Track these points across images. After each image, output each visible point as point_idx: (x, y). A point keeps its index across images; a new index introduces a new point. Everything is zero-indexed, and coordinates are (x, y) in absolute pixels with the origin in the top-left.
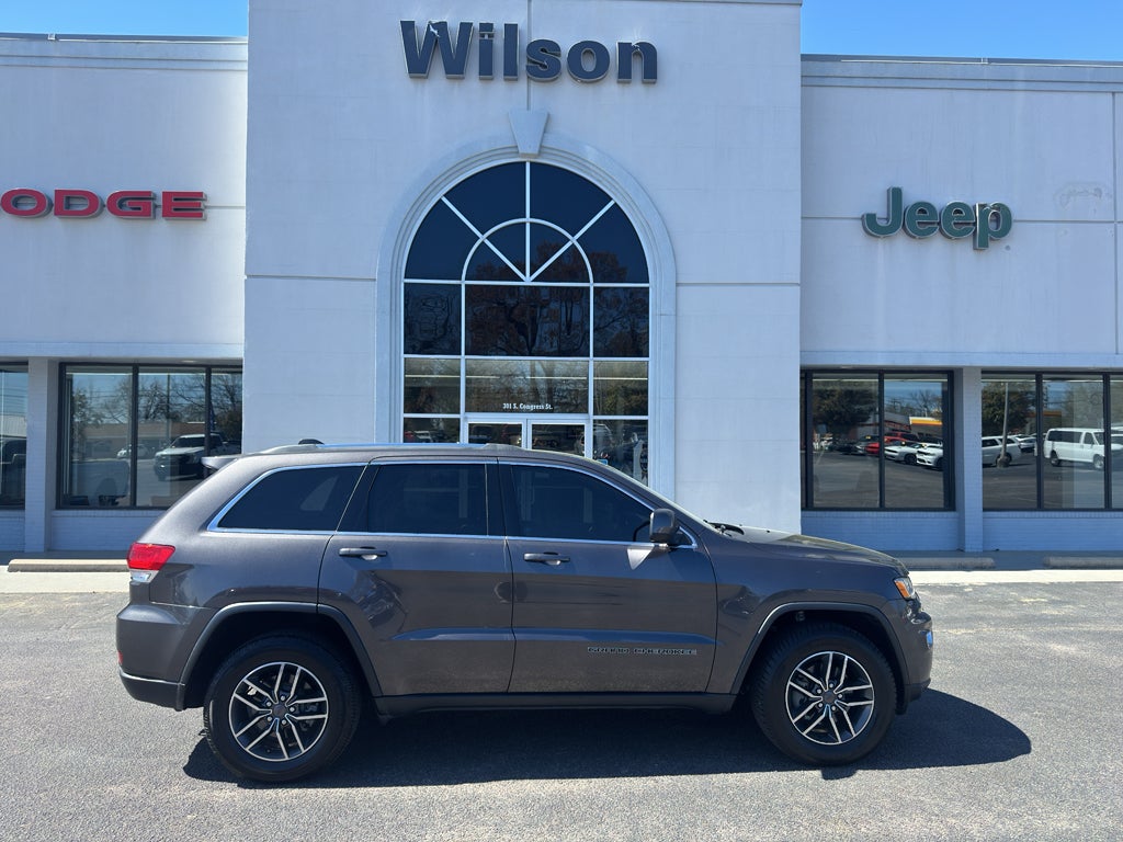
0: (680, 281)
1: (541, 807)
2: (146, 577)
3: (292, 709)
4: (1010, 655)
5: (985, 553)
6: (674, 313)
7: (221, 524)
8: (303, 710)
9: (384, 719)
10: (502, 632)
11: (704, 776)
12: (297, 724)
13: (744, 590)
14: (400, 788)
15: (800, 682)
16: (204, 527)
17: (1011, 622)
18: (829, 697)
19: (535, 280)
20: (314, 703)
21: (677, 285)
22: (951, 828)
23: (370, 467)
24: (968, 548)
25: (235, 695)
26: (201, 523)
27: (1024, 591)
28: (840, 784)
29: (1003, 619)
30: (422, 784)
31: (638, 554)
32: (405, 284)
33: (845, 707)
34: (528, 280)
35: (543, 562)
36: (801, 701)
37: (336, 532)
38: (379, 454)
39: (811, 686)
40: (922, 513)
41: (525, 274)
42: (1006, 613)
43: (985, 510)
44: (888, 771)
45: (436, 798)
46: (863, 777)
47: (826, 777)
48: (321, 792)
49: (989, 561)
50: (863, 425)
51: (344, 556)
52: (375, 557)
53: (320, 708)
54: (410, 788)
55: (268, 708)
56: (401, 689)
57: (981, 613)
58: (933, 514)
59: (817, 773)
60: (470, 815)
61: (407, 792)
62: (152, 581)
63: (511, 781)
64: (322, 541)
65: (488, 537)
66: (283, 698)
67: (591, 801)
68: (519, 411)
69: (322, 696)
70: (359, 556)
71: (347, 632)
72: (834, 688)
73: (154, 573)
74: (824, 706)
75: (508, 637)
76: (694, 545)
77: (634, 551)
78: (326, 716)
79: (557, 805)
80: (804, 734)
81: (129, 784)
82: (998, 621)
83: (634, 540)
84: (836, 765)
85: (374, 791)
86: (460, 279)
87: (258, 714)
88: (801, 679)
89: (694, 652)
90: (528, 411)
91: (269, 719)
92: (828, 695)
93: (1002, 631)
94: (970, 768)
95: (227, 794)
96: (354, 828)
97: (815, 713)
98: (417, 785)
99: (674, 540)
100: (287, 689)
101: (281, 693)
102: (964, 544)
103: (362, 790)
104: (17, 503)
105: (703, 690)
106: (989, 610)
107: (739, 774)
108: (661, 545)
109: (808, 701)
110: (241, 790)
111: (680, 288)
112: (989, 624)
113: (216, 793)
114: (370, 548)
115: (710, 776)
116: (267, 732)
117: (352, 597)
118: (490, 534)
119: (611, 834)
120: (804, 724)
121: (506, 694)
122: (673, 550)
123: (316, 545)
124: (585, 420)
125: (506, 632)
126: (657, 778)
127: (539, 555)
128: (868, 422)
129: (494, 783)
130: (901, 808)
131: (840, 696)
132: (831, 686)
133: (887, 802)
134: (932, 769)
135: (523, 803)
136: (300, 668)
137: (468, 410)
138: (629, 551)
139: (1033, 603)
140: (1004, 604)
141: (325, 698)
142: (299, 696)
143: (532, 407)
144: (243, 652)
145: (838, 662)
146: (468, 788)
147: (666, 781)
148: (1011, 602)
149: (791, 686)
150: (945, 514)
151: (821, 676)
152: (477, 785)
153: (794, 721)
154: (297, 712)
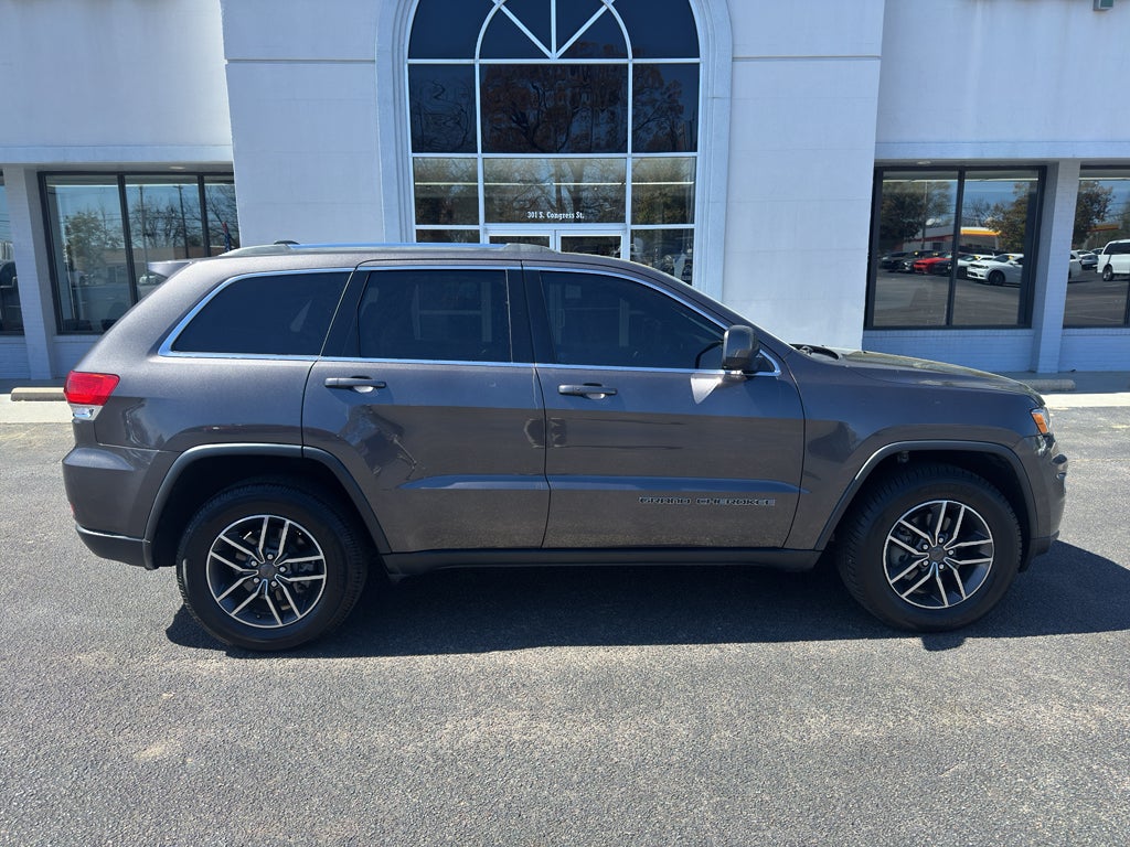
0: (737, 55)
1: (586, 684)
2: (90, 413)
3: (282, 569)
4: (1115, 490)
5: (1060, 375)
6: (728, 95)
7: (176, 347)
8: (296, 570)
9: (396, 577)
10: (532, 480)
11: (779, 644)
12: (290, 586)
13: (842, 428)
14: (417, 658)
15: (901, 536)
16: (154, 349)
17: (1106, 452)
18: (938, 554)
19: (561, 57)
20: (310, 562)
21: (734, 59)
22: (1102, 720)
23: (357, 273)
24: (1041, 369)
25: (211, 553)
26: (150, 347)
27: (1114, 416)
28: (948, 656)
29: (1097, 448)
30: (442, 653)
31: (704, 384)
32: (410, 65)
33: (955, 565)
34: (554, 57)
35: (583, 395)
36: (901, 559)
37: (319, 357)
38: (368, 257)
39: (915, 541)
40: (993, 331)
41: (550, 50)
42: (1098, 442)
43: (1065, 327)
44: (1005, 640)
45: (459, 671)
46: (973, 645)
47: (929, 647)
48: (323, 663)
49: (1070, 383)
50: (910, 241)
51: (330, 387)
52: (370, 389)
53: (317, 568)
54: (429, 657)
55: (253, 568)
56: (412, 543)
57: (1069, 441)
58: (1005, 332)
59: (916, 642)
60: (500, 696)
61: (426, 663)
62: (97, 418)
63: (548, 648)
64: (302, 369)
65: (512, 364)
66: (270, 557)
67: (644, 676)
68: (546, 220)
69: (318, 554)
70: (350, 388)
71: (343, 481)
72: (944, 543)
73: (97, 409)
74: (929, 566)
75: (541, 485)
76: (777, 372)
77: (698, 380)
78: (324, 577)
79: (604, 682)
80: (903, 596)
81: (102, 652)
82: (1092, 450)
83: (697, 367)
84: (941, 632)
85: (386, 662)
86: (473, 57)
87: (242, 575)
88: (903, 533)
89: (772, 503)
90: (555, 221)
91: (256, 580)
92: (935, 552)
93: (1098, 462)
94: (1104, 636)
95: (213, 664)
96: (359, 713)
97: (920, 572)
98: (437, 652)
99: (751, 366)
100: (275, 545)
101: (268, 550)
102: (1037, 365)
103: (373, 660)
104: (18, 329)
105: (779, 545)
106: (1078, 438)
107: (822, 642)
108: (733, 372)
109: (911, 559)
110: (230, 659)
111: (738, 64)
112: (1081, 454)
113: (200, 664)
114: (363, 378)
115: (786, 644)
116: (254, 595)
117: (347, 439)
118: (514, 361)
119: (672, 724)
120: (904, 585)
121: (540, 549)
122: (750, 378)
123: (295, 373)
124: (620, 231)
125: (536, 480)
126: (722, 646)
127: (578, 387)
128: (916, 237)
129: (528, 651)
130: (1031, 690)
131: (951, 553)
132: (941, 541)
133: (1011, 682)
134: (1058, 637)
135: (563, 679)
136: (288, 522)
137: (488, 220)
138: (693, 381)
139: (1127, 429)
140: (1093, 431)
141: (322, 557)
142: (289, 553)
143: (560, 216)
144: (216, 503)
145: (952, 513)
146: (497, 658)
147: (733, 649)
148: (1101, 429)
149: (890, 541)
150: (1019, 332)
151: (930, 529)
152: (507, 653)
153: (891, 582)
154: (289, 572)
